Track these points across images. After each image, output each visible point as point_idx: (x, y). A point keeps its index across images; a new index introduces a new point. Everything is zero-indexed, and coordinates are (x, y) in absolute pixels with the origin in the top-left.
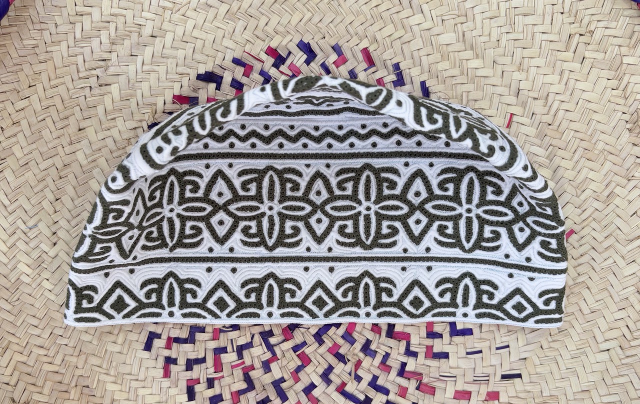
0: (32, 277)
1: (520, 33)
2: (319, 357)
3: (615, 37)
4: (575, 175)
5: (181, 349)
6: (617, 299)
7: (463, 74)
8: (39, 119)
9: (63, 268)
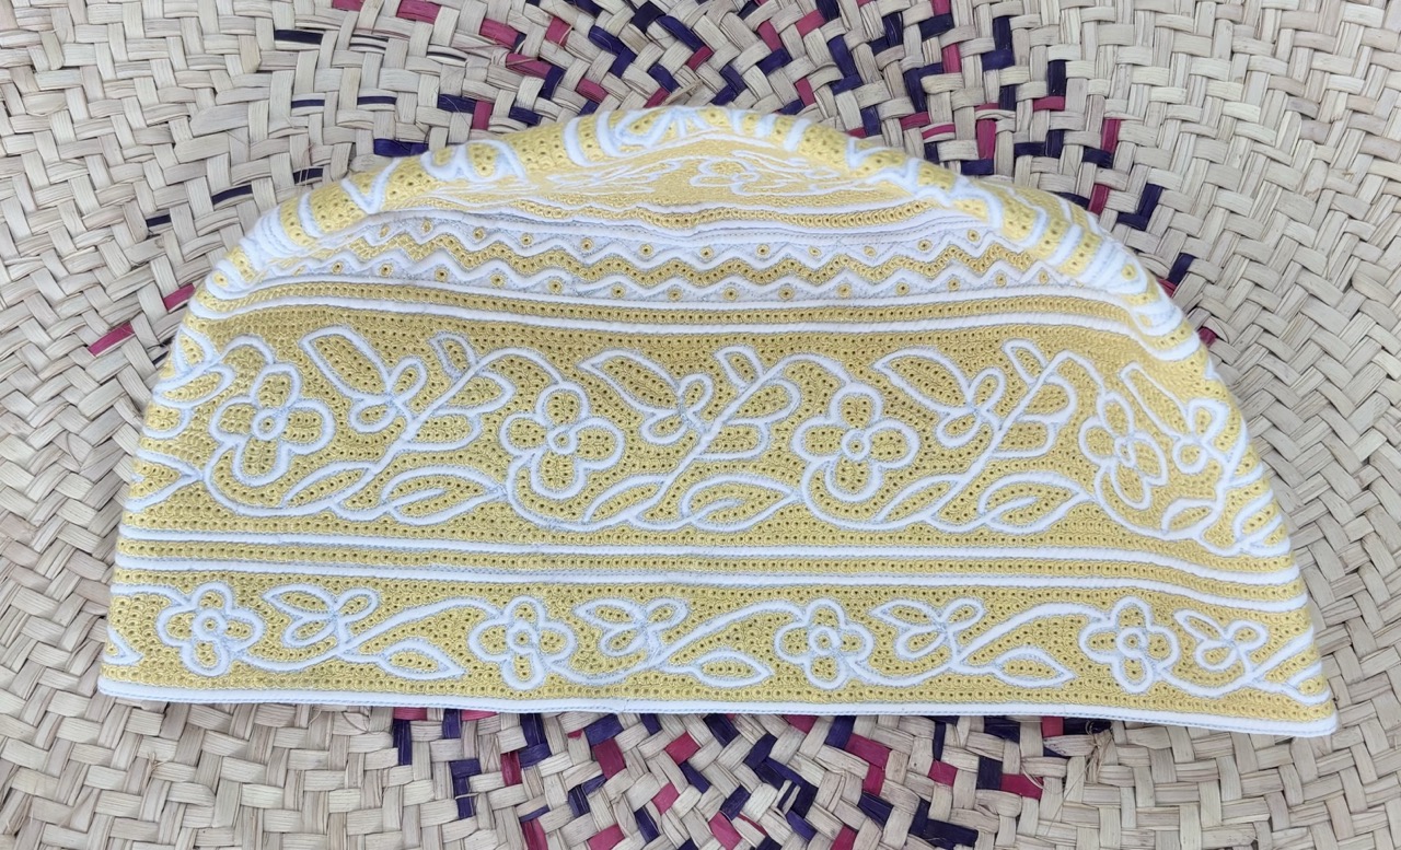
5: (1072, 180)
6: (20, 182)
9: (1349, 402)
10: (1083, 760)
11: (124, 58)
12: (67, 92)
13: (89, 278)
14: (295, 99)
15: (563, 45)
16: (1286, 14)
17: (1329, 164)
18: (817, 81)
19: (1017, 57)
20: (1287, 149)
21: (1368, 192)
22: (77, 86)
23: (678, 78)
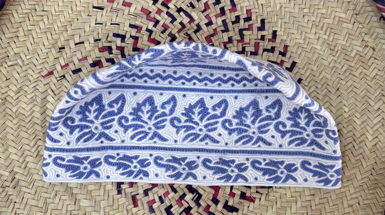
10: (265, 195)
11: (58, 10)
12: (43, 16)
13: (44, 60)
14: (96, 23)
15: (160, 15)
16: (329, 25)
17: (336, 61)
18: (218, 30)
19: (266, 29)
20: (326, 56)
21: (344, 69)
22: (45, 15)
23: (186, 26)
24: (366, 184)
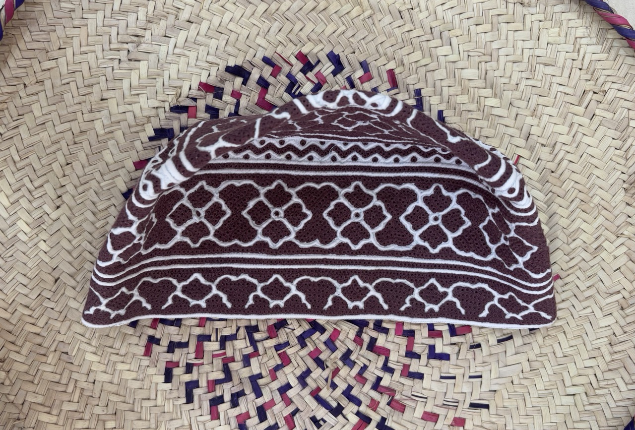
0: (29, 236)
1: (539, 80)
2: (299, 358)
3: (626, 100)
4: (568, 224)
5: (166, 331)
6: (589, 347)
7: (479, 110)
8: (64, 82)
9: (62, 232)
10: (182, 95)
11: (548, 398)
12: (571, 384)
14: (480, 379)
15: (372, 400)
16: (69, 399)
17: (59, 333)
18: (268, 379)
19: (184, 385)
20: (76, 340)
21: (44, 320)
22: (568, 387)
23: (325, 383)
24: (12, 117)
